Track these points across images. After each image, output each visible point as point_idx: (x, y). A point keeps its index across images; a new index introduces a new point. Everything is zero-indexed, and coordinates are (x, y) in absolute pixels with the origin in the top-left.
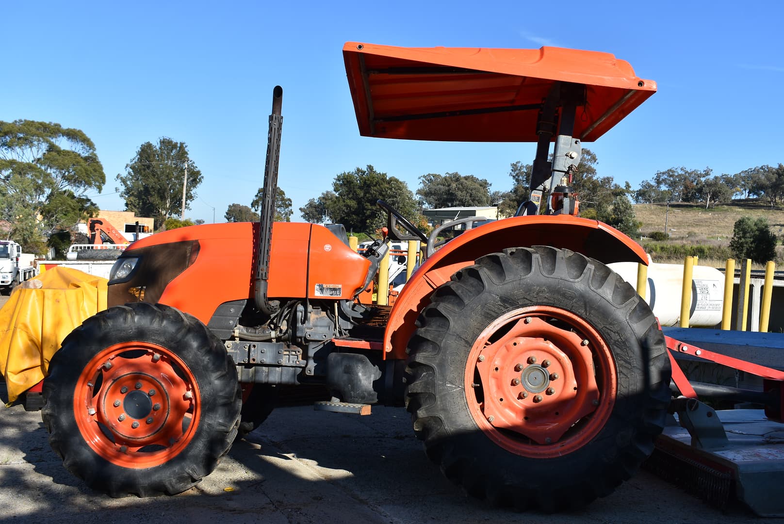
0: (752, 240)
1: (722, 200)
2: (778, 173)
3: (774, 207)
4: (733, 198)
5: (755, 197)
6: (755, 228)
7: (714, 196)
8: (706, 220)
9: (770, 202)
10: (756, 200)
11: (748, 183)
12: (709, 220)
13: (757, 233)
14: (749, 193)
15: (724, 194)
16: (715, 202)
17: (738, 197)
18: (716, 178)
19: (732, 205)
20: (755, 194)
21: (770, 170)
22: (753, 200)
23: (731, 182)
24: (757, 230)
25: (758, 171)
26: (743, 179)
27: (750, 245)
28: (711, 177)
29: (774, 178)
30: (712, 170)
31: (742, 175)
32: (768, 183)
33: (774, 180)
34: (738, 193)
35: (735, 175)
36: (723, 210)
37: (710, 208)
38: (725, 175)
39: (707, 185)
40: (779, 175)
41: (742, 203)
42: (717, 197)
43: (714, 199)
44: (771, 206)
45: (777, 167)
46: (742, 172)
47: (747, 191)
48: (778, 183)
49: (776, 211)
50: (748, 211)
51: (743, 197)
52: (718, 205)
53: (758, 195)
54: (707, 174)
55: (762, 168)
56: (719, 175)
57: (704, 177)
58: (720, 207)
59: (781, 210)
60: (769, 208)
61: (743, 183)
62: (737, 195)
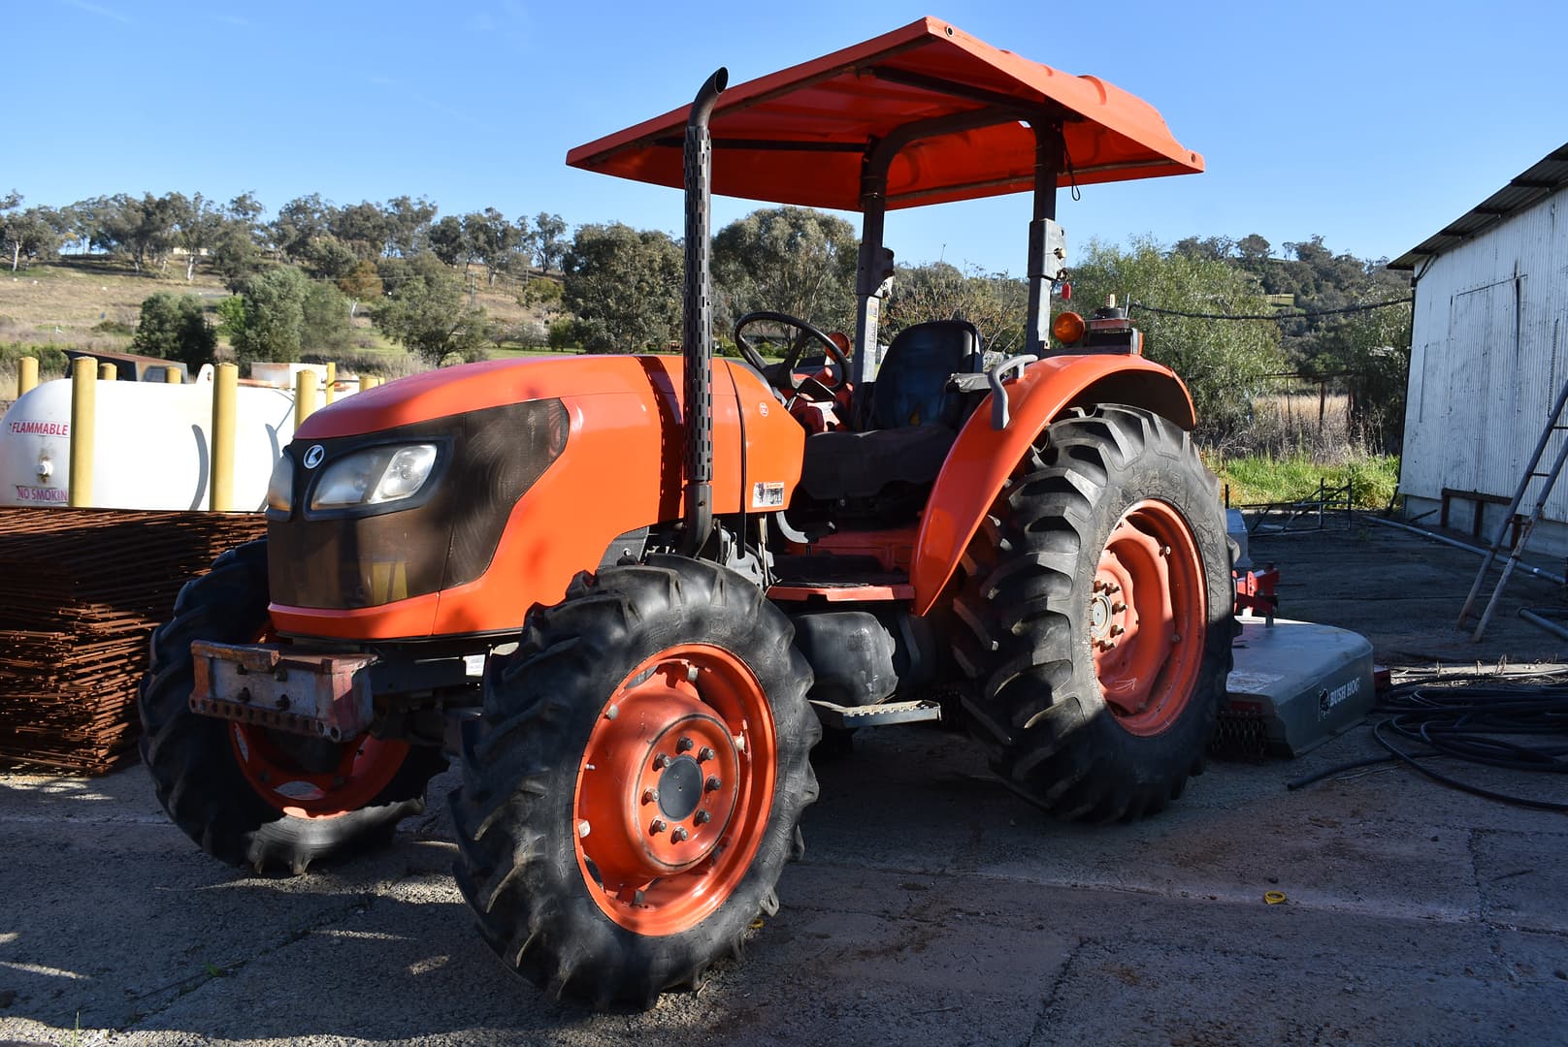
0: (175, 334)
1: (44, 254)
2: (145, 210)
3: (140, 271)
4: (62, 252)
5: (103, 252)
6: (180, 313)
7: (28, 246)
8: (16, 294)
9: (132, 263)
10: (106, 257)
11: (89, 225)
12: (21, 293)
13: (184, 322)
14: (92, 243)
15: (47, 244)
16: (29, 257)
17: (72, 252)
18: (30, 212)
19: (64, 266)
20: (103, 245)
21: (128, 204)
22: (100, 257)
23: (57, 222)
24: (183, 317)
25: (106, 202)
26: (81, 217)
27: (173, 345)
28: (21, 210)
29: (139, 218)
30: (22, 197)
31: (77, 209)
32: (129, 227)
33: (140, 223)
34: (71, 243)
35: (63, 209)
36: (46, 275)
37: (21, 270)
38: (45, 207)
39: (14, 225)
40: (149, 214)
41: (81, 262)
42: (33, 250)
43: (27, 253)
44: (135, 271)
45: (142, 198)
46: (77, 204)
47: (88, 240)
48: (146, 228)
49: (144, 279)
50: (93, 277)
51: (80, 251)
52: (34, 265)
53: (109, 248)
54: (14, 204)
55: (115, 199)
56: (34, 206)
57: (6, 208)
58: (39, 267)
59: (153, 277)
60: (132, 273)
61: (79, 224)
62: (68, 246)
